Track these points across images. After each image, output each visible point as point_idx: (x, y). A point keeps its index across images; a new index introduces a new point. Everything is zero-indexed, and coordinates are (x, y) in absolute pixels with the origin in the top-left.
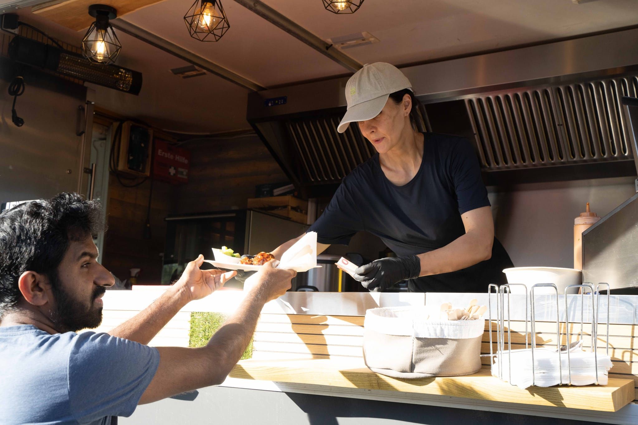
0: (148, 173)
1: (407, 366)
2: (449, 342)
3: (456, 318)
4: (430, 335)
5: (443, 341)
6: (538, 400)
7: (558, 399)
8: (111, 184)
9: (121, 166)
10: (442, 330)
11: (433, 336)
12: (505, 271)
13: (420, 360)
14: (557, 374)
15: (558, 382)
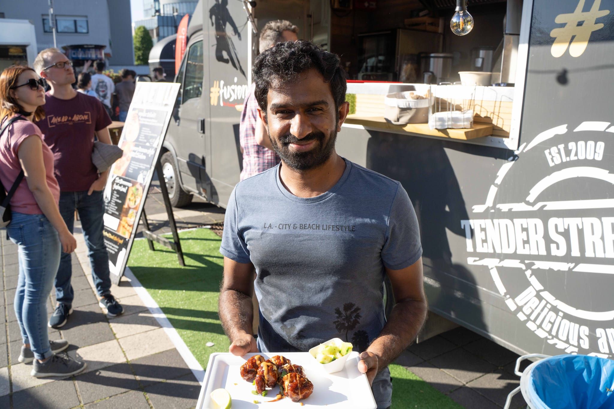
0: (351, 8)
1: (396, 120)
2: (413, 109)
3: (416, 98)
4: (404, 106)
5: (409, 109)
6: (441, 134)
7: (447, 134)
8: (332, 17)
9: (336, 6)
10: (409, 104)
11: (406, 107)
12: (459, 73)
13: (401, 117)
14: (446, 124)
15: (446, 127)
